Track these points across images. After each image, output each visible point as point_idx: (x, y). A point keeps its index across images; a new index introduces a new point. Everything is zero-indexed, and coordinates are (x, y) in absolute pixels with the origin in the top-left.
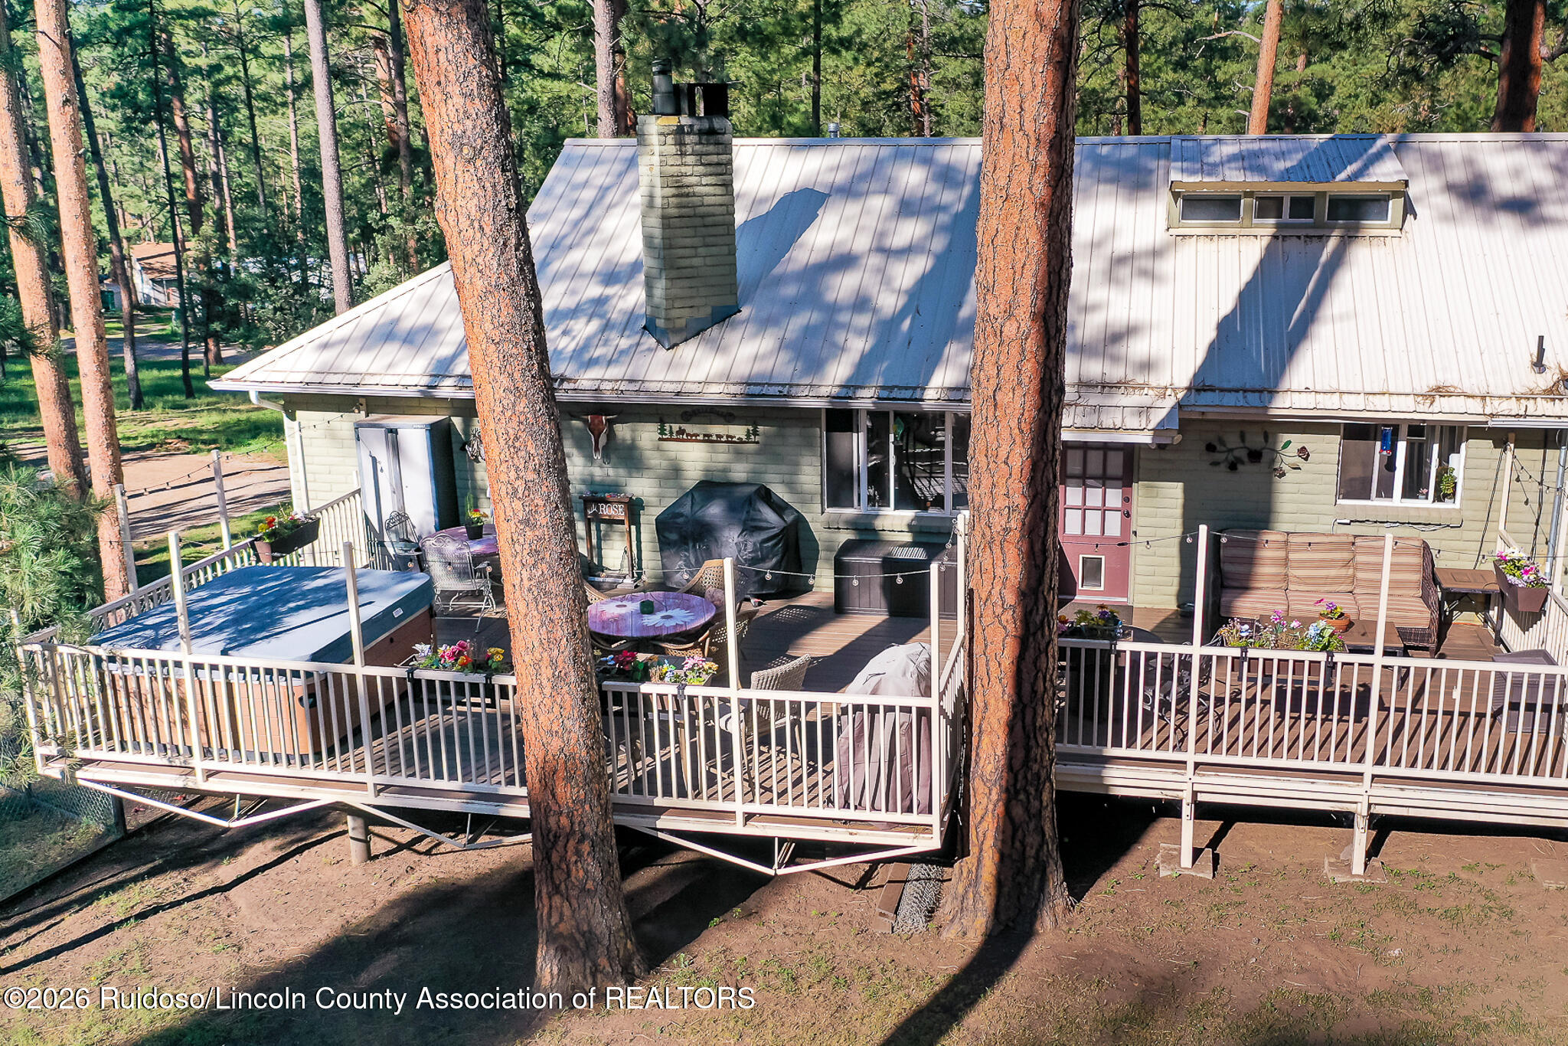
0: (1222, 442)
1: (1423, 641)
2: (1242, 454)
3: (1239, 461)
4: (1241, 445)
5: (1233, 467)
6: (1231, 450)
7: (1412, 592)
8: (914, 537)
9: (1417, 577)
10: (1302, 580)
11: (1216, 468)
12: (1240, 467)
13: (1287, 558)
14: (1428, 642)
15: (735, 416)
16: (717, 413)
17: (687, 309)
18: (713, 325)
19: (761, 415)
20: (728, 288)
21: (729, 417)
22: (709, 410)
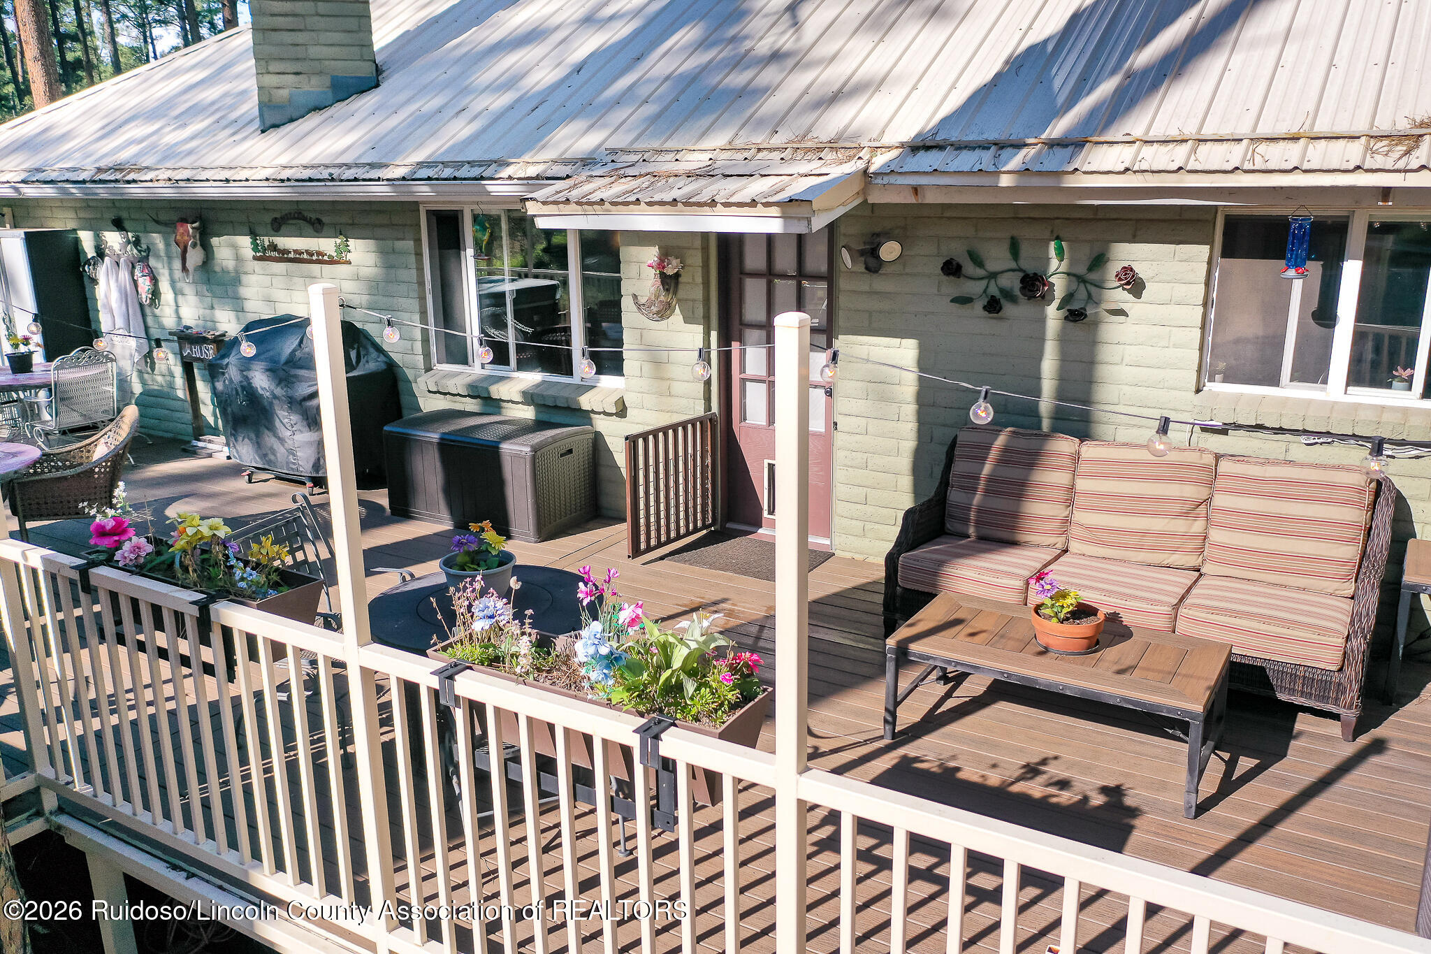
0: (977, 261)
1: (1324, 699)
2: (1011, 282)
3: (1008, 295)
4: (1013, 265)
5: (993, 306)
6: (993, 276)
7: (1331, 585)
8: (537, 412)
9: (1351, 552)
10: (1095, 535)
11: (964, 310)
12: (1008, 309)
13: (1072, 488)
14: (1336, 701)
15: (324, 224)
16: (305, 219)
17: (290, 76)
18: (333, 104)
19: (350, 222)
20: (356, 49)
21: (317, 225)
22: (296, 215)
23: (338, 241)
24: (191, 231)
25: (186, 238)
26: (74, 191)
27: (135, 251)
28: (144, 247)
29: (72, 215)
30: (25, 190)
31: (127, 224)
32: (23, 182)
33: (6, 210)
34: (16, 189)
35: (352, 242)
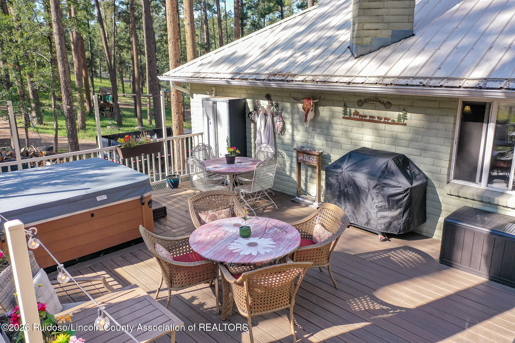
15: (391, 105)
16: (380, 102)
17: (373, 31)
18: (391, 44)
19: (410, 104)
20: (406, 17)
21: (388, 105)
22: (374, 99)
23: (401, 113)
24: (312, 103)
25: (309, 107)
26: (259, 84)
27: (275, 110)
28: (280, 108)
29: (245, 92)
30: (232, 82)
31: (272, 98)
32: (232, 79)
33: (213, 89)
34: (228, 82)
35: (409, 115)
